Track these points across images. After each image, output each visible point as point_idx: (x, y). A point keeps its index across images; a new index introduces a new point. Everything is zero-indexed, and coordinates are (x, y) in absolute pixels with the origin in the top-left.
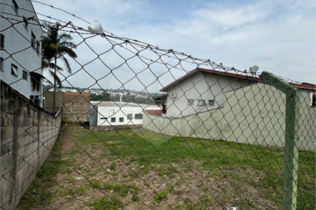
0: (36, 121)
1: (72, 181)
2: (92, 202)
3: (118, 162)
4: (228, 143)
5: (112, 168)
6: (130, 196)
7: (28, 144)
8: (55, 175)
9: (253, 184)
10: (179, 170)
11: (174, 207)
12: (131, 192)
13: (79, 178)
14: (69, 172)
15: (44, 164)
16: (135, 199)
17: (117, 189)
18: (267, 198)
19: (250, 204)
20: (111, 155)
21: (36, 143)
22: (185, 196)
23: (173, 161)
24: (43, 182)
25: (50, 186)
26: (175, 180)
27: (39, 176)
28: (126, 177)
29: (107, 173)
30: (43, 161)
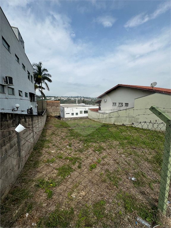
0: (30, 123)
1: (49, 153)
2: (58, 168)
3: (74, 141)
4: (136, 129)
5: (70, 146)
6: (77, 164)
7: (27, 137)
8: (42, 149)
9: (147, 160)
10: (105, 148)
11: (99, 174)
12: (78, 162)
13: (53, 152)
14: (49, 147)
15: (37, 142)
16: (79, 167)
17: (71, 160)
18: (154, 171)
19: (143, 175)
20: (70, 136)
21: (32, 133)
22: (106, 167)
23: (102, 142)
24: (36, 153)
25: (39, 156)
26: (102, 155)
27: (35, 149)
28: (76, 152)
29: (67, 149)
30: (37, 140)
